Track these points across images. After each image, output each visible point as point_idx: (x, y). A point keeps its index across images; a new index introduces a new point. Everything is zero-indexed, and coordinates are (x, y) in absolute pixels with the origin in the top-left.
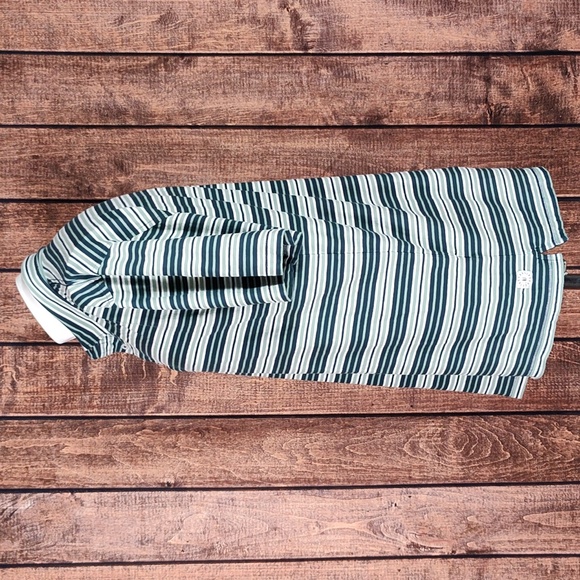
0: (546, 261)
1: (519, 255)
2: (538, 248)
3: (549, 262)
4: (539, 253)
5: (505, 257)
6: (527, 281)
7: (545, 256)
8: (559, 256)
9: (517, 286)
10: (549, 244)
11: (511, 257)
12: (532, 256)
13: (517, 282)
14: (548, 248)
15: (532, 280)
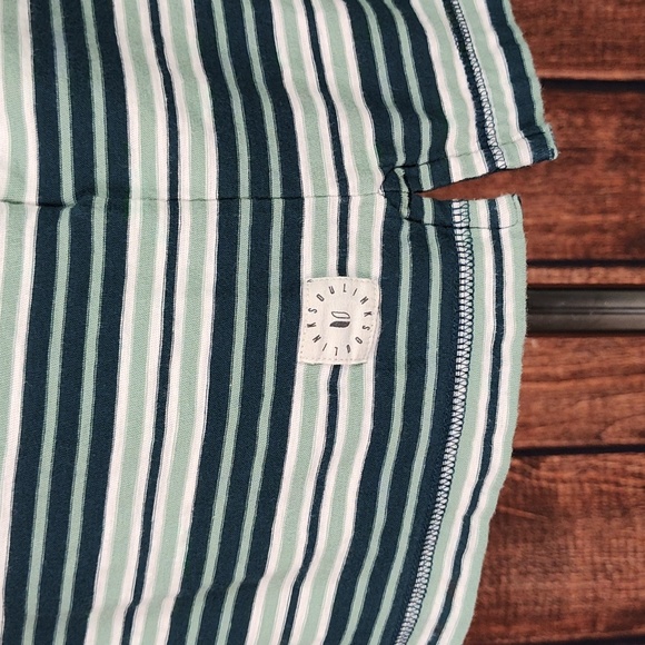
0: (446, 229)
1: (321, 196)
2: (412, 166)
3: (460, 236)
4: (416, 193)
5: (246, 207)
6: (356, 328)
7: (443, 209)
8: (508, 207)
9: (306, 352)
10: (465, 155)
11: (278, 206)
12: (380, 204)
13: (305, 336)
14: (457, 174)
15: (375, 322)
